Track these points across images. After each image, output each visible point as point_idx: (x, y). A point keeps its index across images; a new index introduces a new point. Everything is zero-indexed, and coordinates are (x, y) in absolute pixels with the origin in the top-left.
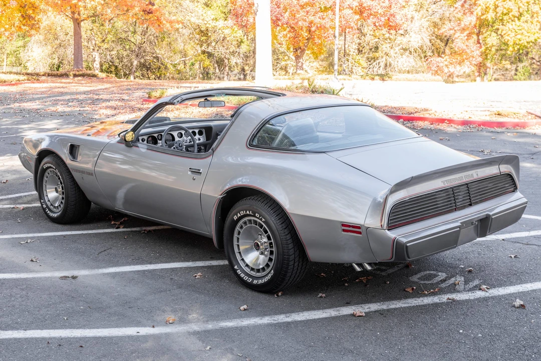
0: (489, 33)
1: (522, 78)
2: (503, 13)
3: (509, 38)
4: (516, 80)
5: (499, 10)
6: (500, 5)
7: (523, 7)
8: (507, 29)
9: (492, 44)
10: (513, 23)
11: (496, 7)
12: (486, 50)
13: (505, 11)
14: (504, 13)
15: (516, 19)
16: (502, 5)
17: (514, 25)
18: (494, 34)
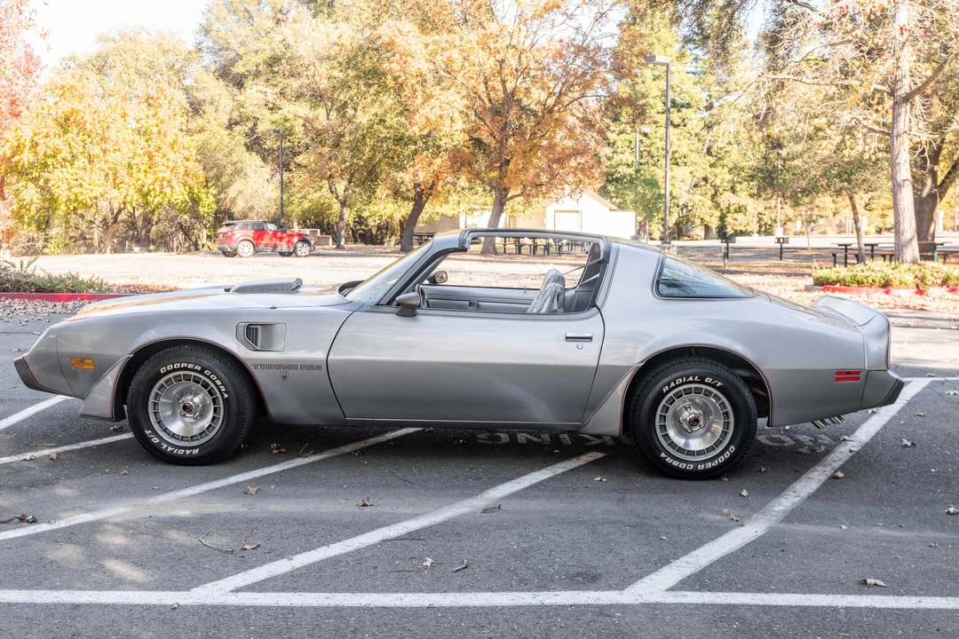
0: (23, 183)
1: (56, 252)
2: (45, 155)
3: (61, 192)
4: (46, 254)
5: (41, 149)
6: (41, 142)
7: (77, 147)
8: (56, 177)
9: (32, 200)
10: (64, 169)
11: (35, 145)
12: (21, 207)
13: (49, 152)
14: (48, 154)
15: (68, 164)
16: (45, 143)
17: (65, 173)
18: (31, 185)
